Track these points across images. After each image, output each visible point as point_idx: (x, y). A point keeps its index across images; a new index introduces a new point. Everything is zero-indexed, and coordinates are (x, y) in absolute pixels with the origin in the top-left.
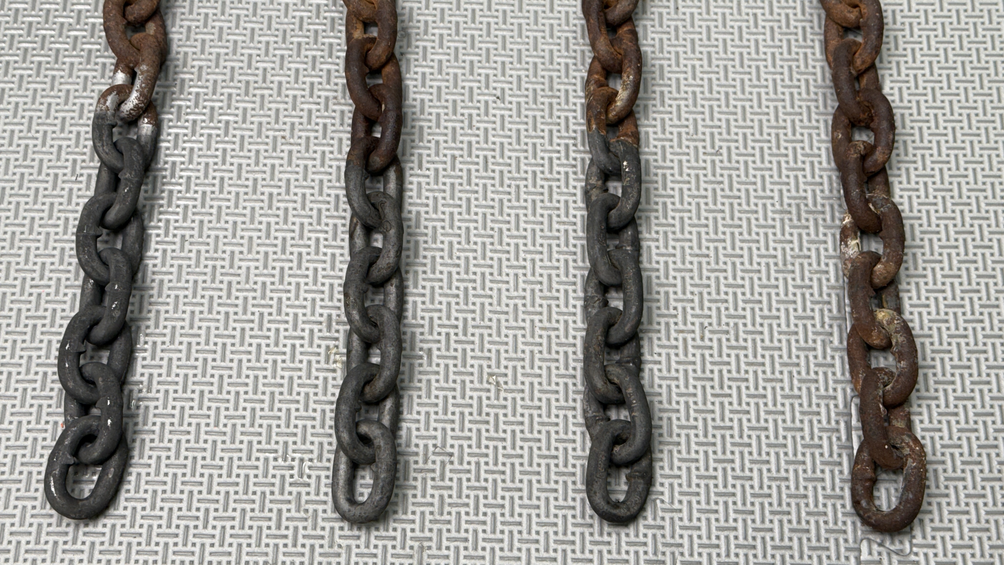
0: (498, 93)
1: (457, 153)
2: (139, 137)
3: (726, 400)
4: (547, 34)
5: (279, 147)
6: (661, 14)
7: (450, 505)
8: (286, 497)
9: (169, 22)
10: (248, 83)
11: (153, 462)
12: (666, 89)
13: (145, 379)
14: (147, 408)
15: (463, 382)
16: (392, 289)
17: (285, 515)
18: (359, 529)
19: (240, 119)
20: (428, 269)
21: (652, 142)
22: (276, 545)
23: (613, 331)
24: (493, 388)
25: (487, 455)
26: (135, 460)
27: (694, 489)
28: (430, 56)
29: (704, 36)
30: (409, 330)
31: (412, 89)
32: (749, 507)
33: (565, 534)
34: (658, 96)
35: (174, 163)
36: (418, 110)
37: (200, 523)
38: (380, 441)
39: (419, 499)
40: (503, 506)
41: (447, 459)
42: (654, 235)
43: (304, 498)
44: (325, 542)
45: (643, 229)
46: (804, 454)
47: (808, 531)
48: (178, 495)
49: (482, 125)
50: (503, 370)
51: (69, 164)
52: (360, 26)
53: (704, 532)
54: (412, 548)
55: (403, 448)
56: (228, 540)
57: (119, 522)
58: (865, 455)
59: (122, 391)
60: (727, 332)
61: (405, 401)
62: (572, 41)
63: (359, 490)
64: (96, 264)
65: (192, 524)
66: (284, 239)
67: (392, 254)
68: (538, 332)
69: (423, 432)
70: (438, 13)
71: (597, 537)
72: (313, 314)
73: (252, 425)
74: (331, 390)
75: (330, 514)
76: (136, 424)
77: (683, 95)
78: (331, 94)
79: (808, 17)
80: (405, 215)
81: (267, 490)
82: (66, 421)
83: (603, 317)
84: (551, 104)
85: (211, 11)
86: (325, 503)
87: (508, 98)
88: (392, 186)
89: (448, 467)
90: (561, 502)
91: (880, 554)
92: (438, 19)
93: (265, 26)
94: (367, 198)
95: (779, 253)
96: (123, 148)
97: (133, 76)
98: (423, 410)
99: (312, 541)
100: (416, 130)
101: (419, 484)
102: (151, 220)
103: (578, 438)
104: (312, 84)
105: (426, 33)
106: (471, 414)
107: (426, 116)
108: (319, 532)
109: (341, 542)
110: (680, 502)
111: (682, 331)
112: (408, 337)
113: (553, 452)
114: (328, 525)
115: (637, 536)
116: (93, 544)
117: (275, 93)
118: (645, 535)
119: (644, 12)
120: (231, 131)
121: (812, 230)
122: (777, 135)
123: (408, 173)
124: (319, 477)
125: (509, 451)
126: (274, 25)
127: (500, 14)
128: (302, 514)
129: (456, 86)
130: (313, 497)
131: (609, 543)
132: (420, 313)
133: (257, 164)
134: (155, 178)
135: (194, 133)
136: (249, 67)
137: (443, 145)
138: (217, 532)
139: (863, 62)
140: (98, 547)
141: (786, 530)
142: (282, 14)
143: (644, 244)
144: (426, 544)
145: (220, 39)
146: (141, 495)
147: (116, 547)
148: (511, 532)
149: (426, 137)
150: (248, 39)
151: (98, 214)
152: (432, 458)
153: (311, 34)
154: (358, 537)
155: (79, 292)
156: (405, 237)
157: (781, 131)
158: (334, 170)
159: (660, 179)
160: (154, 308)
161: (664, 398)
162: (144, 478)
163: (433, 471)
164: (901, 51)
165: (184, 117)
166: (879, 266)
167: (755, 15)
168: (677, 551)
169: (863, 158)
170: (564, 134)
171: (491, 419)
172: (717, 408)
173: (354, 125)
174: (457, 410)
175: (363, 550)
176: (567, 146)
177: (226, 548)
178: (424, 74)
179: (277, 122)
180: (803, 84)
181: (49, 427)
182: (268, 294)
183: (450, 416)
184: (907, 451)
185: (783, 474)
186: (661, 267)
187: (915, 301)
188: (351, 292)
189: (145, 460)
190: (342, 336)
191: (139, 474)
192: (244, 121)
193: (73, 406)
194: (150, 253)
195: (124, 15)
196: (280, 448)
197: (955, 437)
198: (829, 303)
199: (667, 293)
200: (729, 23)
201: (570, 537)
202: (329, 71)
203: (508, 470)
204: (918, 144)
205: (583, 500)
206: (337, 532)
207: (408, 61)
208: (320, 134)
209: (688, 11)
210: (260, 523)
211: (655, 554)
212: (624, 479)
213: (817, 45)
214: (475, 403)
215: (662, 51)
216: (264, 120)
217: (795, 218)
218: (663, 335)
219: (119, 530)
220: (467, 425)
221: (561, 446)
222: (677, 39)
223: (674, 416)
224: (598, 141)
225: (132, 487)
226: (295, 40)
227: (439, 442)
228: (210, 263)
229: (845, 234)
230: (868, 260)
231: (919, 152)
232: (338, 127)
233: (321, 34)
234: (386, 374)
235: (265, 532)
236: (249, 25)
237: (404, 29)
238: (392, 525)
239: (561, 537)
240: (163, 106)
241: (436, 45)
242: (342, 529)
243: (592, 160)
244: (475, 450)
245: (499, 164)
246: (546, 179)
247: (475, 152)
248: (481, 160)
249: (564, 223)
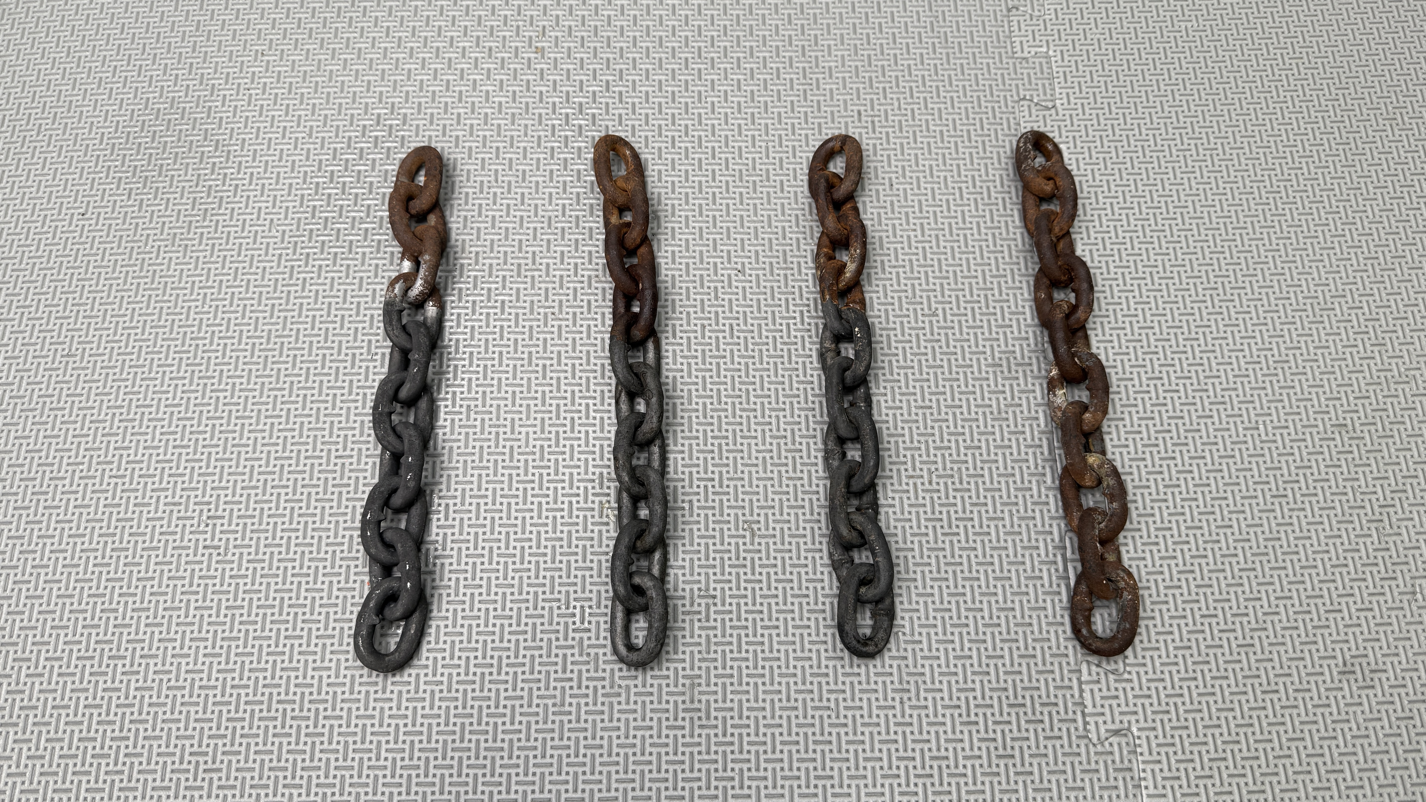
0: (739, 267)
1: (706, 322)
2: (425, 319)
3: (955, 539)
4: (779, 212)
5: (550, 323)
6: (877, 191)
7: (716, 644)
8: (570, 642)
9: (448, 213)
10: (519, 265)
11: (450, 615)
12: (886, 258)
13: (440, 538)
14: (443, 564)
15: (722, 529)
16: (656, 449)
17: (570, 659)
18: (636, 669)
19: (514, 298)
20: (686, 428)
21: (876, 306)
22: (563, 688)
23: (853, 482)
24: (748, 534)
25: (746, 596)
26: (435, 613)
27: (931, 621)
28: (678, 236)
29: (917, 209)
30: (672, 484)
31: (663, 266)
32: (981, 637)
33: (819, 667)
34: (879, 264)
35: (458, 340)
36: (669, 285)
37: (494, 670)
38: (653, 593)
39: (688, 640)
40: (763, 643)
41: (710, 601)
42: (882, 390)
43: (586, 643)
44: (607, 683)
45: (872, 385)
46: (1027, 586)
47: (1034, 656)
48: (473, 645)
49: (726, 297)
50: (756, 518)
51: (365, 344)
52: (616, 212)
53: (943, 661)
54: (684, 685)
55: (671, 593)
56: (520, 685)
57: (422, 672)
58: (1083, 588)
59: (419, 550)
60: (952, 476)
61: (671, 549)
62: (801, 218)
63: (634, 633)
64: (392, 438)
65: (487, 671)
66: (558, 405)
67: (655, 420)
68: (785, 481)
69: (688, 577)
70: (683, 197)
71: (848, 670)
72: (586, 473)
73: (537, 577)
74: (605, 542)
75: (610, 657)
76: (434, 580)
77: (901, 263)
78: (593, 273)
79: (1006, 189)
80: (663, 380)
81: (553, 636)
82: (371, 581)
83: (845, 470)
84: (786, 275)
85: (484, 202)
86: (605, 646)
87: (748, 271)
88: (651, 355)
89: (713, 609)
90: (814, 638)
91: (1098, 674)
92: (683, 202)
93: (532, 214)
94: (630, 367)
95: (994, 403)
96: (411, 331)
97: (417, 264)
98: (687, 557)
99: (595, 683)
100: (669, 303)
101: (687, 625)
102: (439, 393)
103: (826, 577)
104: (576, 264)
105: (673, 215)
106: (730, 559)
107: (677, 290)
108: (600, 674)
109: (620, 682)
110: (920, 634)
111: (912, 477)
112: (670, 491)
113: (805, 592)
114: (608, 667)
115: (883, 666)
116: (400, 692)
117: (543, 273)
118: (891, 666)
119: (863, 189)
120: (507, 310)
121: (1022, 381)
122: (986, 296)
123: (664, 342)
124: (598, 623)
125: (765, 592)
126: (540, 213)
127: (737, 196)
128: (585, 658)
129: (702, 263)
130: (593, 641)
131: (859, 674)
132: (680, 469)
133: (531, 339)
134: (442, 354)
135: (474, 313)
136: (520, 251)
137: (693, 316)
138: (510, 678)
139: (1061, 229)
140: (405, 696)
141: (1015, 656)
142: (546, 202)
143: (874, 399)
144: (697, 681)
145: (493, 227)
146: (441, 645)
147: (421, 694)
148: (771, 667)
149: (678, 309)
150: (517, 226)
151: (391, 393)
152: (698, 601)
153: (573, 219)
154: (636, 677)
155: (378, 461)
156: (665, 400)
157: (989, 293)
158: (598, 342)
159: (884, 339)
160: (445, 473)
161: (900, 538)
162: (443, 630)
163: (699, 613)
164: (1089, 217)
165: (464, 298)
166: (1087, 415)
167: (960, 188)
168: (920, 680)
169: (1068, 316)
170: (798, 302)
171: (748, 563)
172: (947, 546)
173: (614, 301)
174: (718, 556)
175: (640, 689)
176: (802, 312)
177: (519, 693)
178: (673, 252)
179: (547, 300)
180: (1005, 249)
181: (357, 585)
182: (546, 456)
183: (711, 562)
184: (1122, 584)
185: (1009, 605)
186: (890, 418)
187: (1116, 442)
188: (620, 456)
189: (443, 613)
190: (612, 492)
191: (438, 626)
192: (518, 301)
193: (377, 568)
194: (441, 422)
195: (407, 210)
196: (562, 597)
197: (1158, 565)
198: (1041, 446)
199: (896, 442)
200: (938, 197)
201: (824, 670)
202: (590, 252)
203: (765, 609)
204: (1110, 300)
205: (833, 635)
206: (617, 674)
207: (659, 240)
208: (585, 309)
209: (901, 187)
210: (548, 668)
211: (901, 683)
212: (868, 614)
213: (1016, 213)
214: (733, 548)
215: (880, 224)
216: (536, 298)
217: (1006, 370)
218: (895, 480)
219: (422, 679)
220: (727, 570)
221: (811, 586)
222: (893, 212)
223: (910, 555)
224: (831, 309)
225: (432, 639)
226: (559, 225)
227: (703, 586)
228: (494, 430)
229: (1052, 386)
230: (1078, 410)
231: (1111, 307)
232: (600, 303)
233: (581, 219)
234: (655, 530)
235: (553, 676)
236: (518, 213)
237: (654, 212)
238: (665, 665)
239: (815, 670)
240: (446, 289)
241: (683, 225)
242: (621, 670)
243: (825, 325)
244: (735, 592)
245: (743, 331)
246: (785, 343)
247: (721, 321)
248: (727, 328)
249: (803, 382)
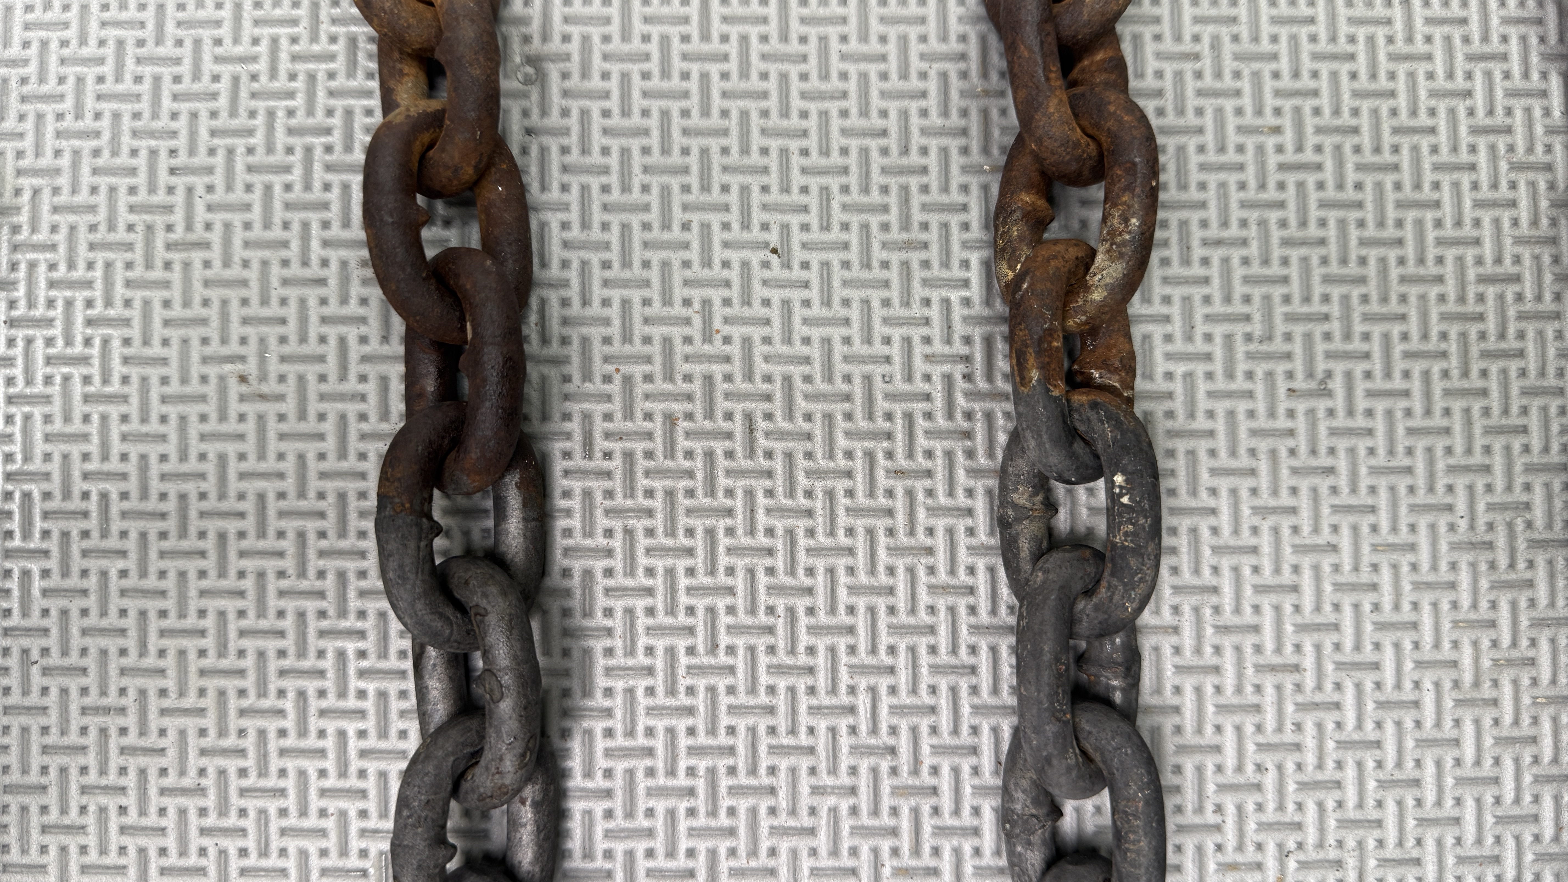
0: (774, 238)
1: (678, 408)
4: (893, 65)
5: (195, 446)
12: (1193, 216)
20: (617, 723)
21: (1161, 366)
28: (598, 140)
31: (556, 234)
36: (574, 292)
42: (1170, 619)
49: (736, 332)
52: (415, 76)
62: (956, 84)
66: (261, 656)
70: (614, 13)
77: (1236, 232)
78: (354, 253)
80: (554, 584)
84: (906, 267)
87: (798, 254)
88: (516, 522)
92: (615, 30)
100: (574, 349)
104: (306, 226)
105: (586, 72)
107: (595, 309)
111: (1234, 867)
123: (557, 469)
129: (666, 225)
132: (600, 843)
137: (641, 388)
143: (1144, 643)
149: (599, 368)
159: (1180, 465)
176: (948, 378)
178: (585, 191)
179: (225, 337)
186: (1187, 701)
199: (1199, 770)
207: (545, 152)
208: (331, 368)
224: (1044, 415)
232: (376, 345)
241: (614, 105)
245: (782, 435)
246: (898, 473)
247: (722, 405)
248: (737, 426)
249: (945, 589)
